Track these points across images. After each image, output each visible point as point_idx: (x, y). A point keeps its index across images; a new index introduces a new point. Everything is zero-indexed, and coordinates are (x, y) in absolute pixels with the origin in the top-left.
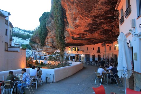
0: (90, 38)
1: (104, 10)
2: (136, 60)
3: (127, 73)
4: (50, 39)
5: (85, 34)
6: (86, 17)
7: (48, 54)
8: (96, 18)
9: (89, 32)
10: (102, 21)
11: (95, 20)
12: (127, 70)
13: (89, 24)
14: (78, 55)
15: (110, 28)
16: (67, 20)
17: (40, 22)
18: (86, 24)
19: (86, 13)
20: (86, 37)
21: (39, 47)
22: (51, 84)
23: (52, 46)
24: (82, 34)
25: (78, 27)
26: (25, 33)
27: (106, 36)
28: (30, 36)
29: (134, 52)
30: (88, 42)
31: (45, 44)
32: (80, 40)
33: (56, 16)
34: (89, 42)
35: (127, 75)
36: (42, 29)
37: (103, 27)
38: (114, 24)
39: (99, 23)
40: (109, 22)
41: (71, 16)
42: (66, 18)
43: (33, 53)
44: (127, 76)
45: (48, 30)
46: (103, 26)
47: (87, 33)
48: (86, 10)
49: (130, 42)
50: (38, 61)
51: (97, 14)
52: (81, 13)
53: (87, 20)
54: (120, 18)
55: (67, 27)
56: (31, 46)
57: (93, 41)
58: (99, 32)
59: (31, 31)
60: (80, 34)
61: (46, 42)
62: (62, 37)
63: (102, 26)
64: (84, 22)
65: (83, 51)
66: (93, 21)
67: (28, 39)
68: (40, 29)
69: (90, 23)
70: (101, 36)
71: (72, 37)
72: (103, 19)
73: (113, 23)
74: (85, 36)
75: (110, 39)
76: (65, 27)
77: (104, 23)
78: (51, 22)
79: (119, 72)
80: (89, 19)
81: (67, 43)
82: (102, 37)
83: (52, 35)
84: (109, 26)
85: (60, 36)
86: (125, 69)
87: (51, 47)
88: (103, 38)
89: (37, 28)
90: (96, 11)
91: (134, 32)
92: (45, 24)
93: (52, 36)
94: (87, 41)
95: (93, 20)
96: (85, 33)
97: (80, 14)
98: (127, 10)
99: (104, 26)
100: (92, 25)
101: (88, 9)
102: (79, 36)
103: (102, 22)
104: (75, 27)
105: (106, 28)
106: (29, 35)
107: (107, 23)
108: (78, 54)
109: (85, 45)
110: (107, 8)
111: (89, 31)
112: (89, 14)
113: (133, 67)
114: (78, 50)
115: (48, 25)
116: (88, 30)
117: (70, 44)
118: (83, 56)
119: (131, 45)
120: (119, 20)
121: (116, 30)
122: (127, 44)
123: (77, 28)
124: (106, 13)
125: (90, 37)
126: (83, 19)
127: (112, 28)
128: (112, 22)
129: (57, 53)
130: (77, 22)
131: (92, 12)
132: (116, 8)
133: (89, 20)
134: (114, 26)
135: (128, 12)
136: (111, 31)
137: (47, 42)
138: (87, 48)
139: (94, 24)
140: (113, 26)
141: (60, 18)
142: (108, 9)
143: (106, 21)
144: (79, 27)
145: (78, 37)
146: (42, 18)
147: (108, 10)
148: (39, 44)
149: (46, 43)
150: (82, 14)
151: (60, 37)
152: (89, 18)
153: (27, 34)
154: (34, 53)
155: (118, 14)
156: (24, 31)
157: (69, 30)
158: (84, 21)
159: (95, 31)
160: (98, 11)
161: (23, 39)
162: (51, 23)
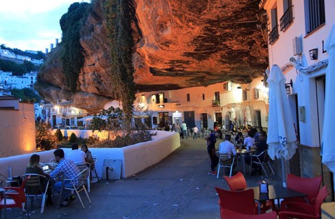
0: (196, 70)
1: (232, 8)
2: (304, 121)
3: (287, 149)
4: (90, 73)
5: (184, 62)
6: (191, 24)
7: (85, 112)
8: (213, 26)
9: (194, 57)
10: (227, 31)
11: (210, 30)
12: (285, 143)
13: (196, 39)
14: (164, 113)
15: (246, 48)
16: (137, 26)
17: (62, 29)
18: (188, 39)
19: (190, 15)
20: (187, 70)
21: (63, 95)
22: (117, 181)
23: (98, 92)
24: (178, 61)
25: (168, 46)
26: (19, 57)
27: (236, 66)
28: (33, 64)
29: (300, 105)
30: (191, 80)
31: (78, 88)
32: (170, 75)
33: (109, 15)
34: (193, 80)
35: (286, 152)
36: (68, 49)
37: (228, 45)
38: (254, 39)
39: (220, 36)
40: (243, 34)
41: (149, 18)
42: (136, 21)
43: (47, 111)
44: (287, 155)
45: (85, 52)
46: (229, 41)
47: (190, 59)
48: (191, 8)
49: (291, 84)
50: (63, 131)
51: (218, 16)
52: (178, 13)
53: (193, 28)
54: (270, 27)
55: (138, 45)
56: (40, 93)
57: (204, 77)
58: (219, 57)
59: (36, 53)
60: (172, 62)
61: (82, 83)
62: (128, 71)
63: (228, 43)
64: (185, 34)
65: (178, 104)
66: (207, 32)
67: (27, 75)
68: (63, 48)
69: (199, 37)
70: (222, 66)
71: (151, 68)
72: (229, 27)
73: (254, 36)
74: (184, 65)
75: (245, 73)
76: (133, 45)
77: (232, 36)
78: (93, 30)
79: (269, 148)
80: (198, 28)
81: (138, 85)
82: (226, 68)
83: (97, 64)
84: (242, 42)
85: (123, 67)
86: (281, 141)
87: (95, 94)
88: (228, 70)
89: (55, 46)
90: (214, 10)
91: (300, 65)
92: (78, 33)
93: (96, 66)
94: (188, 78)
95: (207, 29)
96: (186, 59)
97: (176, 15)
98: (285, 14)
99: (232, 42)
100: (204, 40)
101: (195, 7)
102: (169, 67)
103: (227, 33)
104: (162, 44)
105: (235, 47)
106: (30, 63)
107: (239, 36)
108: (165, 110)
109: (183, 88)
110: (240, 3)
111: (196, 54)
112: (198, 17)
113: (298, 137)
114: (165, 101)
115: (86, 38)
116: (192, 51)
117: (146, 85)
118: (177, 115)
119: (293, 90)
120: (269, 33)
121: (259, 51)
122: (286, 87)
123: (165, 48)
124: (237, 14)
125: (195, 68)
126: (181, 27)
127: (251, 48)
128: (251, 33)
129: (113, 109)
130: (168, 33)
131: (205, 12)
132: (260, 6)
133: (197, 30)
134: (254, 42)
135: (288, 19)
136: (247, 53)
137: (84, 81)
138: (188, 95)
139: (208, 38)
140: (251, 43)
141: (122, 23)
142: (243, 6)
143: (237, 32)
144: (170, 45)
145: (166, 70)
146: (69, 18)
147: (243, 9)
148: (63, 87)
149: (80, 84)
150: (181, 15)
151: (123, 71)
152: (198, 25)
153: (25, 61)
154: (49, 112)
155: (266, 18)
156: (17, 52)
157: (145, 53)
158: (185, 32)
159: (209, 53)
160: (220, 9)
161: (14, 75)
162: (92, 33)
